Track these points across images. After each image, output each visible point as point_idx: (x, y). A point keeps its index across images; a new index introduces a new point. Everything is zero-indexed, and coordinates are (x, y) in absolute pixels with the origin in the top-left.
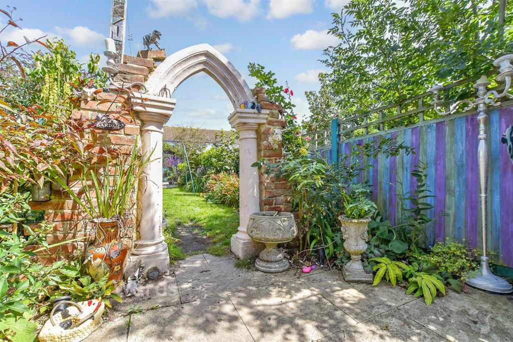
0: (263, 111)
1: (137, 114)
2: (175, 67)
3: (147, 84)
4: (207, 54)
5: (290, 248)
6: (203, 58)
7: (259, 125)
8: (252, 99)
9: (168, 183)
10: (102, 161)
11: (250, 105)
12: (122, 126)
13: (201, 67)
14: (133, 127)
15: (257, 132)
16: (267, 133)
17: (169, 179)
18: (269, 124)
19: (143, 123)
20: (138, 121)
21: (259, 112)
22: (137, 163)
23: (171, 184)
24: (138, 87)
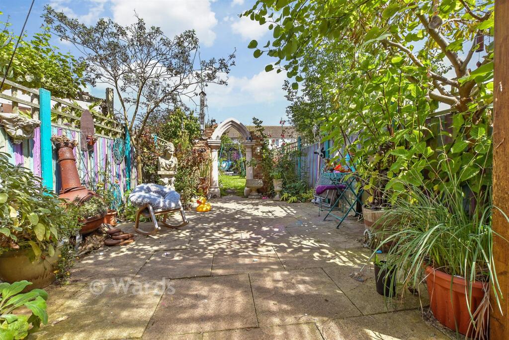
0: (253, 141)
1: (210, 146)
2: (225, 125)
3: (212, 136)
4: (232, 121)
5: (259, 191)
6: (231, 123)
7: (252, 146)
8: (250, 136)
9: (233, 172)
10: (201, 162)
11: (249, 138)
12: (205, 151)
13: (231, 126)
14: (208, 151)
15: (252, 148)
16: (255, 149)
17: (234, 170)
18: (256, 145)
19: (212, 149)
20: (210, 149)
21: (251, 141)
22: (210, 162)
23: (235, 173)
24: (209, 138)
